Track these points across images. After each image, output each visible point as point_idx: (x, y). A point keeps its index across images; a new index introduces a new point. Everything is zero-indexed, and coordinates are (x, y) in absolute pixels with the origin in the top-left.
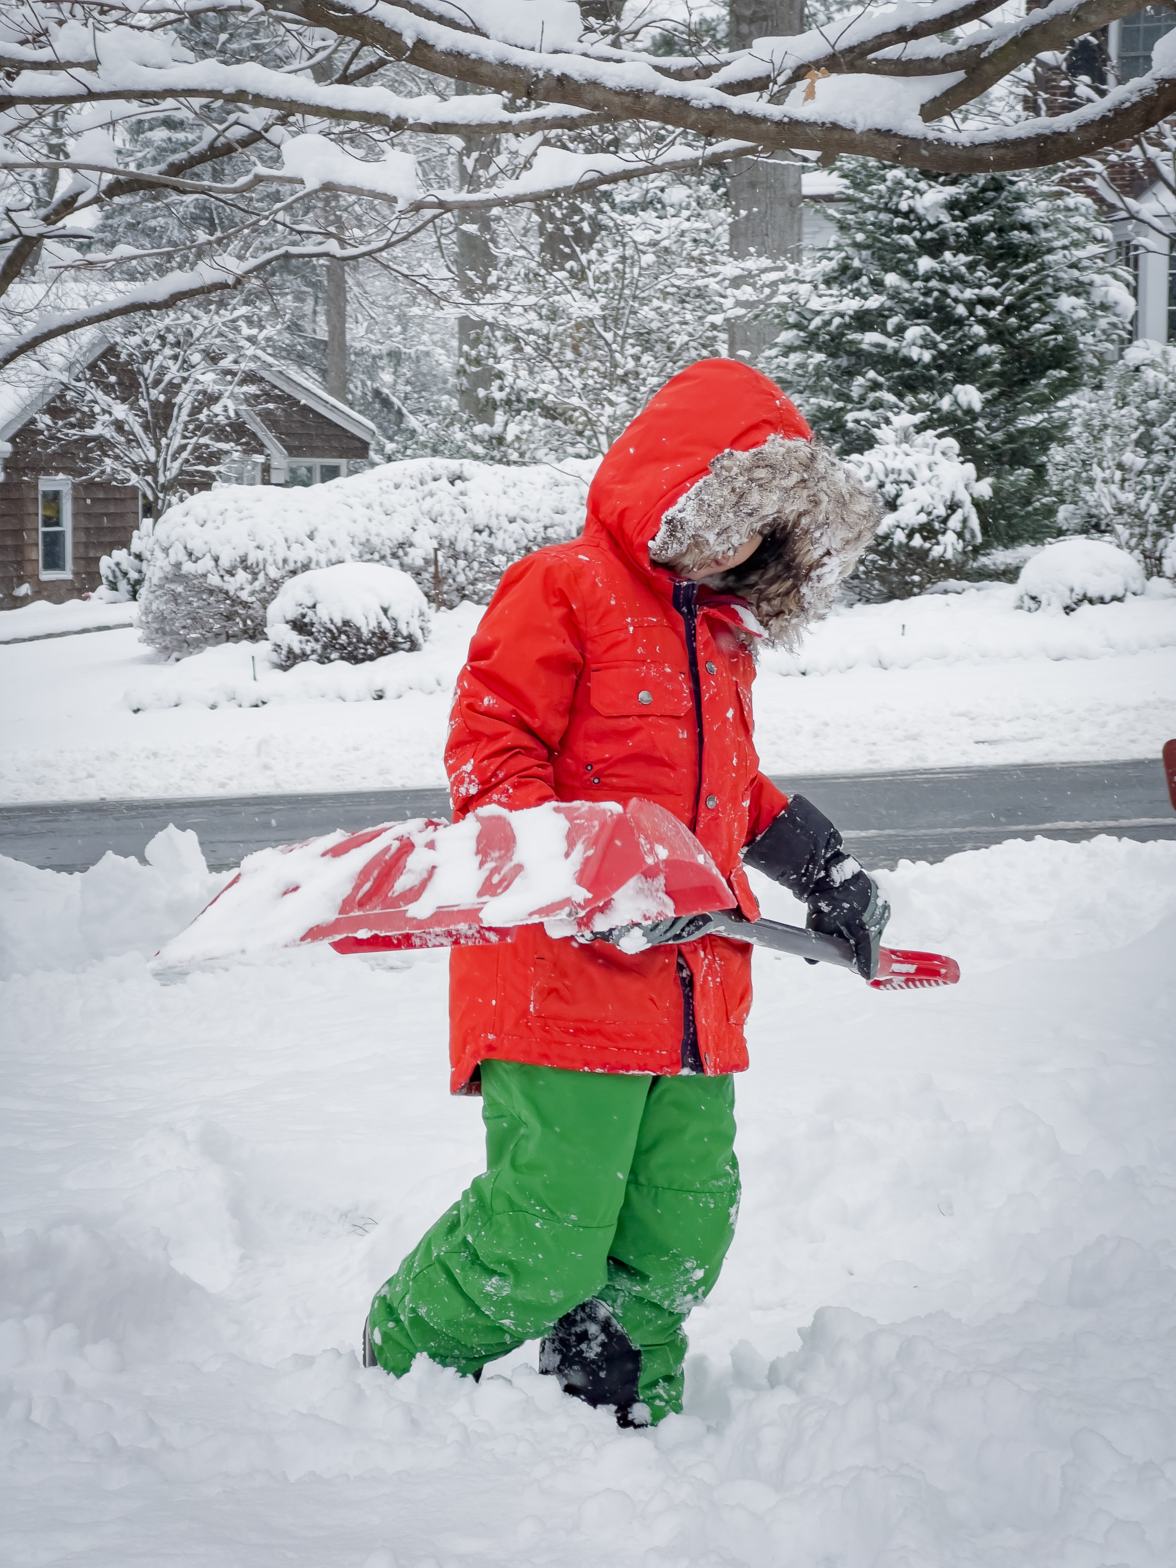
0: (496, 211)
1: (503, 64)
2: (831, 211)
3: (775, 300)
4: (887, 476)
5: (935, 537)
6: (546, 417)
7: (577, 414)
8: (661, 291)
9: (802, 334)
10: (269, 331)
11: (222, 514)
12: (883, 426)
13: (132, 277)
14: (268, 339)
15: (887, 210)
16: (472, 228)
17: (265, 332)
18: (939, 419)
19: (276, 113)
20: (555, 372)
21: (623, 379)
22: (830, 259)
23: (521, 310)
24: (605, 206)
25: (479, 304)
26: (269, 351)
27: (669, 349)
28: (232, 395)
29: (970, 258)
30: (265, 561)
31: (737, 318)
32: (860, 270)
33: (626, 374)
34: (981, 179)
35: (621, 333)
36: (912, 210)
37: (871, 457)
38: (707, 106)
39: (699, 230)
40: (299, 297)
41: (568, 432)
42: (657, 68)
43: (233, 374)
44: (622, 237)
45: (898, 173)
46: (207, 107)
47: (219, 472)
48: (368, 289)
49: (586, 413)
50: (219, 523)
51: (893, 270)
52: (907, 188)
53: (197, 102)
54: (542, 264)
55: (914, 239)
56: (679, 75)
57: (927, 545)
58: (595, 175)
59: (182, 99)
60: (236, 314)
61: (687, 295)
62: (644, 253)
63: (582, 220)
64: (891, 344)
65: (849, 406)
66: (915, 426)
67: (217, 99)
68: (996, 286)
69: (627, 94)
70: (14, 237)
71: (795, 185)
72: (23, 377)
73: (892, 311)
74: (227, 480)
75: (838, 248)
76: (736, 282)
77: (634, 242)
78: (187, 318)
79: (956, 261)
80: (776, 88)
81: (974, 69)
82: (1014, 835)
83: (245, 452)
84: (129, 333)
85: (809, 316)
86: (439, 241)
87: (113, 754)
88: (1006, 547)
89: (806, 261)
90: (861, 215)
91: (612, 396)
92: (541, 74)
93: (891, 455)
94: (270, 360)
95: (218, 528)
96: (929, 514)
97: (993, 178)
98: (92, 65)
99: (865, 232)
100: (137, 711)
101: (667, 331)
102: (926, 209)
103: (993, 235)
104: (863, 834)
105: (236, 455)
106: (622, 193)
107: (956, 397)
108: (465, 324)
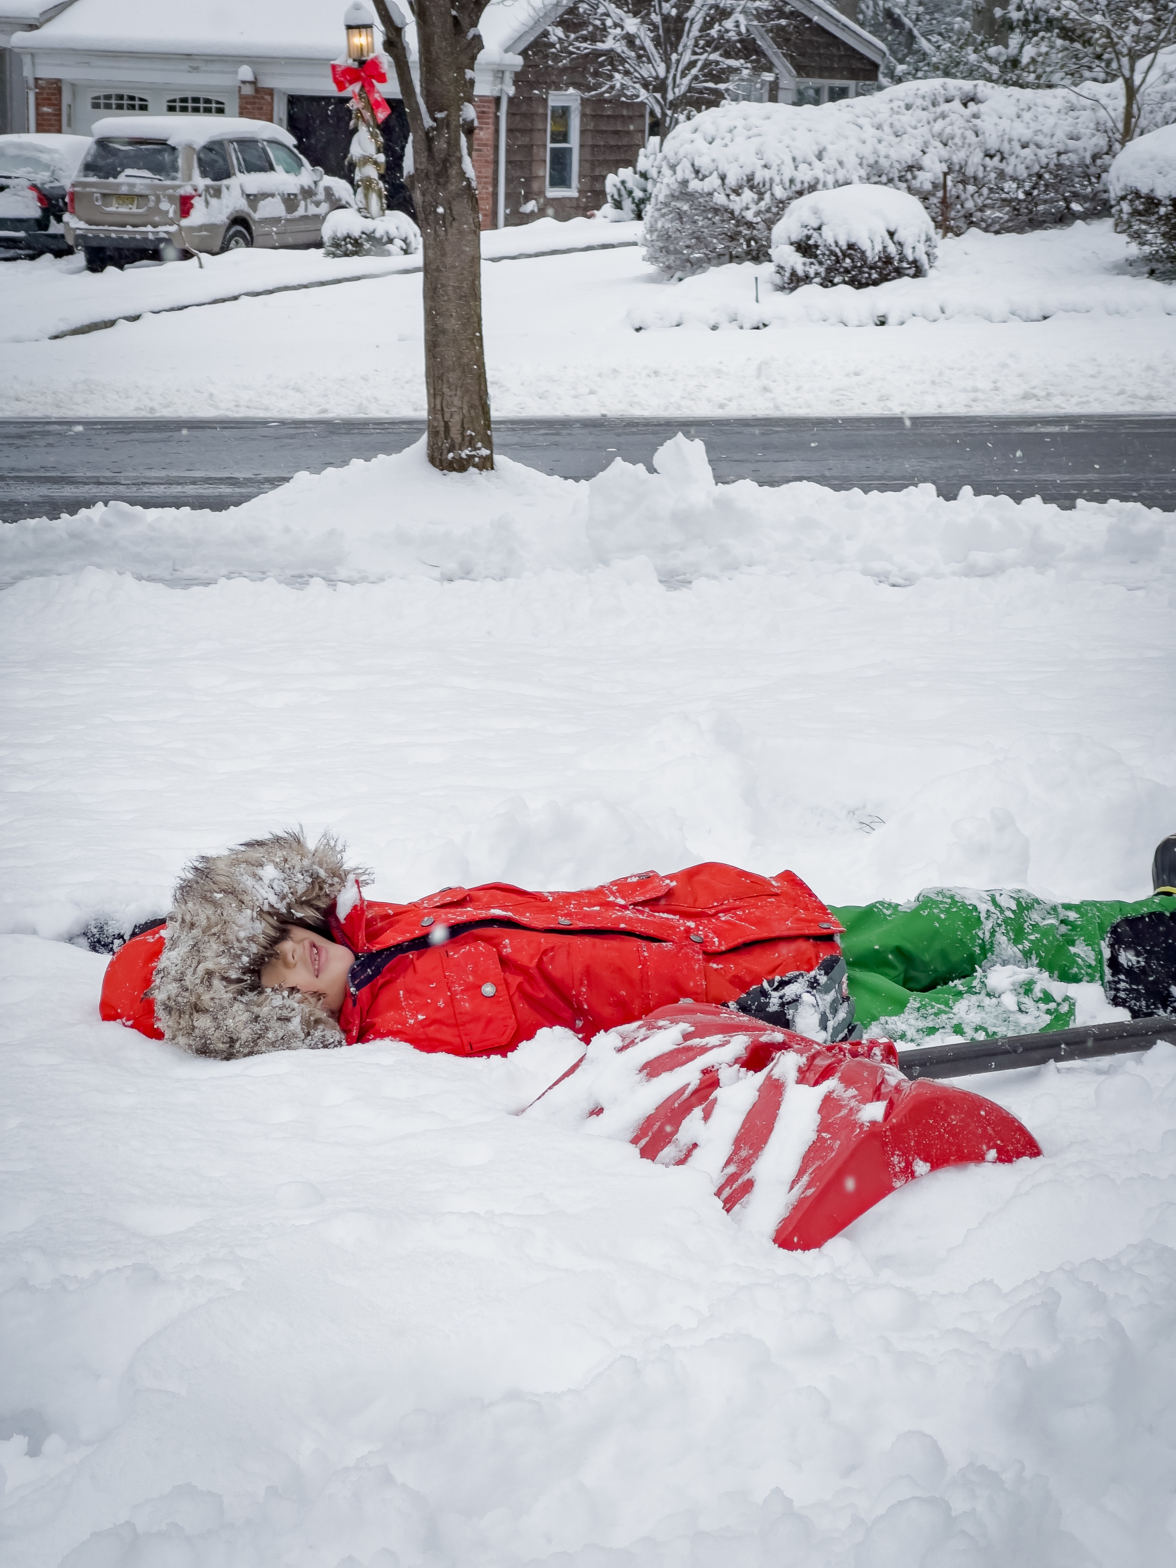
6: (1063, 38)
11: (730, 131)
28: (744, 12)
30: (772, 180)
41: (1086, 55)
47: (727, 90)
49: (1108, 34)
50: (727, 140)
74: (735, 99)
83: (754, 70)
87: (615, 371)
95: (726, 145)
100: (638, 330)
105: (745, 72)
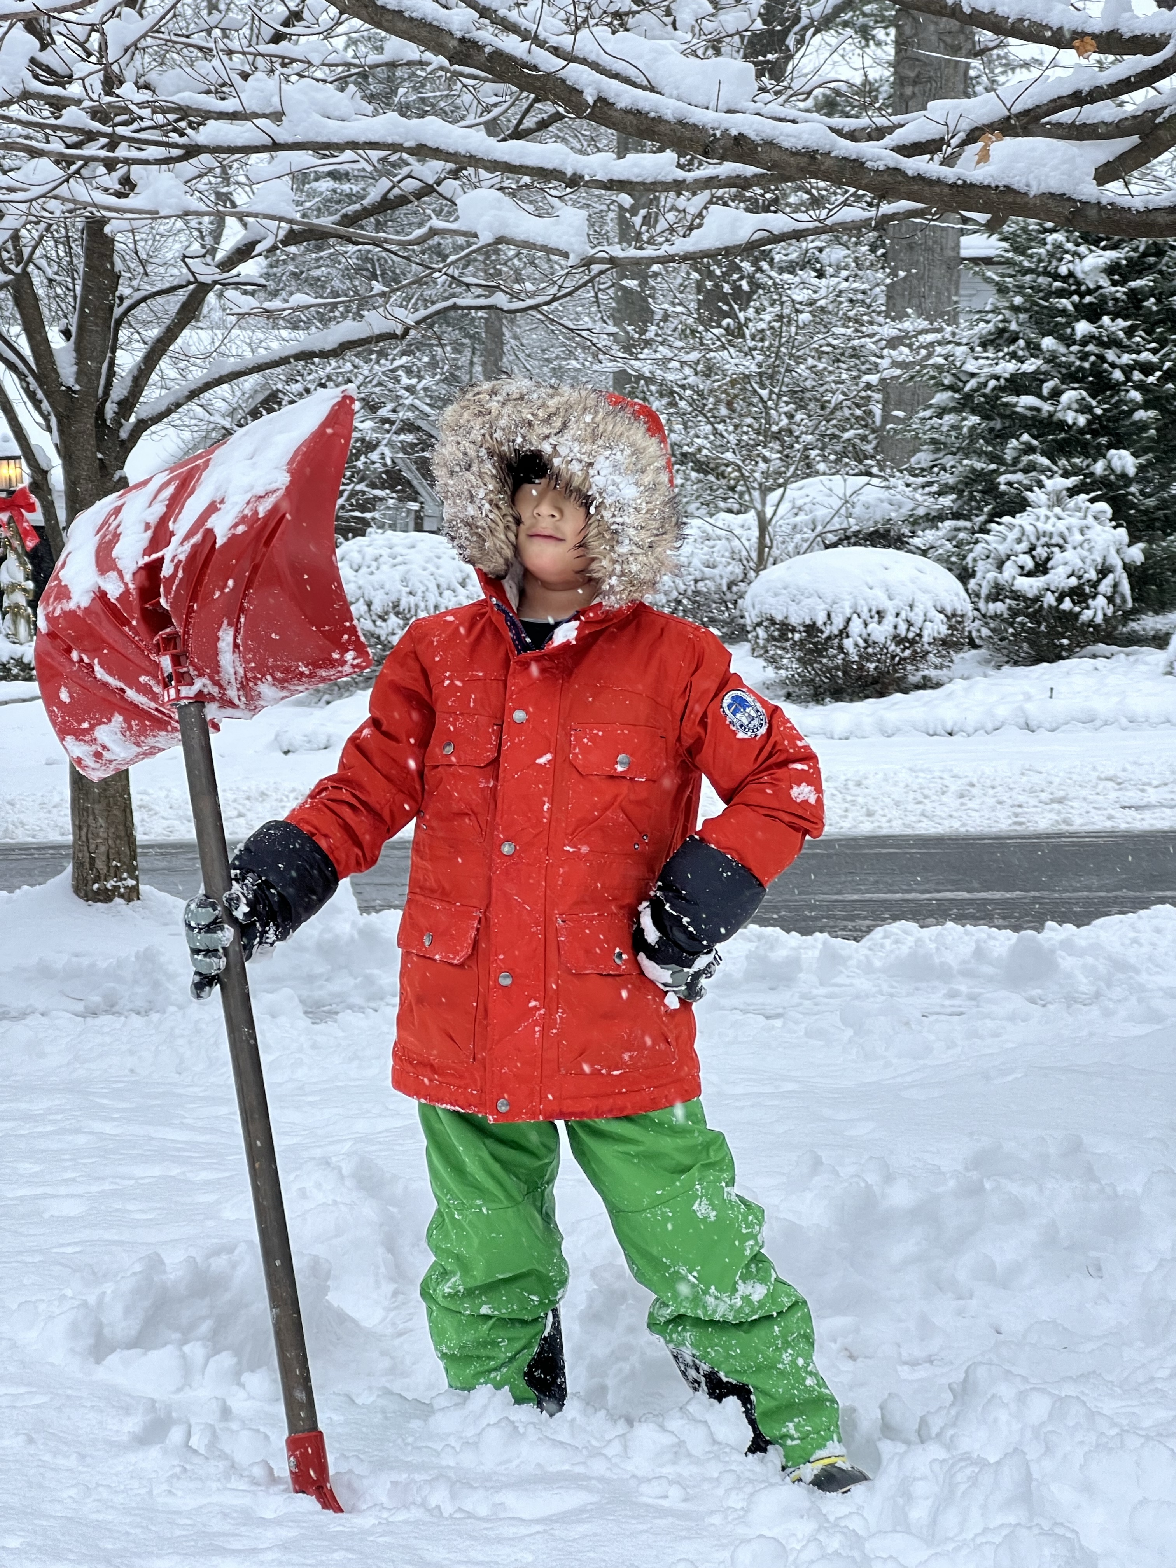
0: (655, 268)
1: (682, 123)
2: (989, 274)
3: (931, 362)
4: (1038, 539)
5: (1085, 601)
6: (698, 471)
7: (729, 469)
8: (817, 350)
9: (957, 396)
10: (428, 381)
11: (376, 560)
12: (1036, 489)
13: (295, 326)
14: (425, 389)
15: (1046, 273)
16: (632, 283)
17: (424, 382)
18: (1091, 484)
19: (450, 166)
20: (709, 428)
21: (777, 436)
22: (988, 322)
23: (677, 365)
24: (765, 265)
25: (637, 359)
26: (428, 401)
27: (823, 408)
28: (390, 444)
29: (1129, 323)
30: (417, 606)
31: (892, 378)
32: (1017, 333)
33: (779, 432)
34: (1143, 244)
35: (776, 390)
36: (1071, 274)
37: (1022, 520)
38: (882, 168)
39: (856, 291)
40: (458, 349)
41: (720, 487)
42: (832, 129)
43: (392, 423)
44: (780, 295)
45: (1059, 237)
46: (383, 160)
47: (373, 519)
48: (524, 341)
49: (739, 469)
50: (373, 569)
51: (1050, 334)
52: (1067, 252)
53: (375, 155)
54: (700, 320)
55: (1073, 304)
56: (852, 136)
57: (1077, 609)
58: (765, 234)
59: (361, 152)
60: (397, 363)
61: (842, 354)
62: (802, 312)
63: (741, 278)
64: (1046, 407)
65: (1002, 469)
66: (1068, 489)
67: (395, 152)
68: (1154, 351)
69: (803, 155)
70: (190, 283)
71: (953, 249)
72: (187, 421)
73: (1048, 377)
74: (381, 526)
75: (996, 311)
76: (893, 343)
77: (793, 301)
78: (349, 366)
79: (1116, 326)
80: (949, 150)
81: (1147, 135)
82: (1162, 901)
83: (400, 499)
84: (291, 380)
85: (964, 378)
86: (596, 296)
88: (1157, 613)
89: (963, 324)
90: (1019, 278)
91: (766, 453)
92: (718, 134)
93: (1043, 518)
94: (427, 409)
95: (372, 573)
96: (1080, 577)
97: (1155, 243)
98: (277, 116)
99: (1023, 295)
101: (821, 390)
102: (1085, 273)
103: (1152, 300)
104: (1008, 895)
105: (391, 502)
106: (780, 253)
107: (1109, 462)
108: (621, 378)
